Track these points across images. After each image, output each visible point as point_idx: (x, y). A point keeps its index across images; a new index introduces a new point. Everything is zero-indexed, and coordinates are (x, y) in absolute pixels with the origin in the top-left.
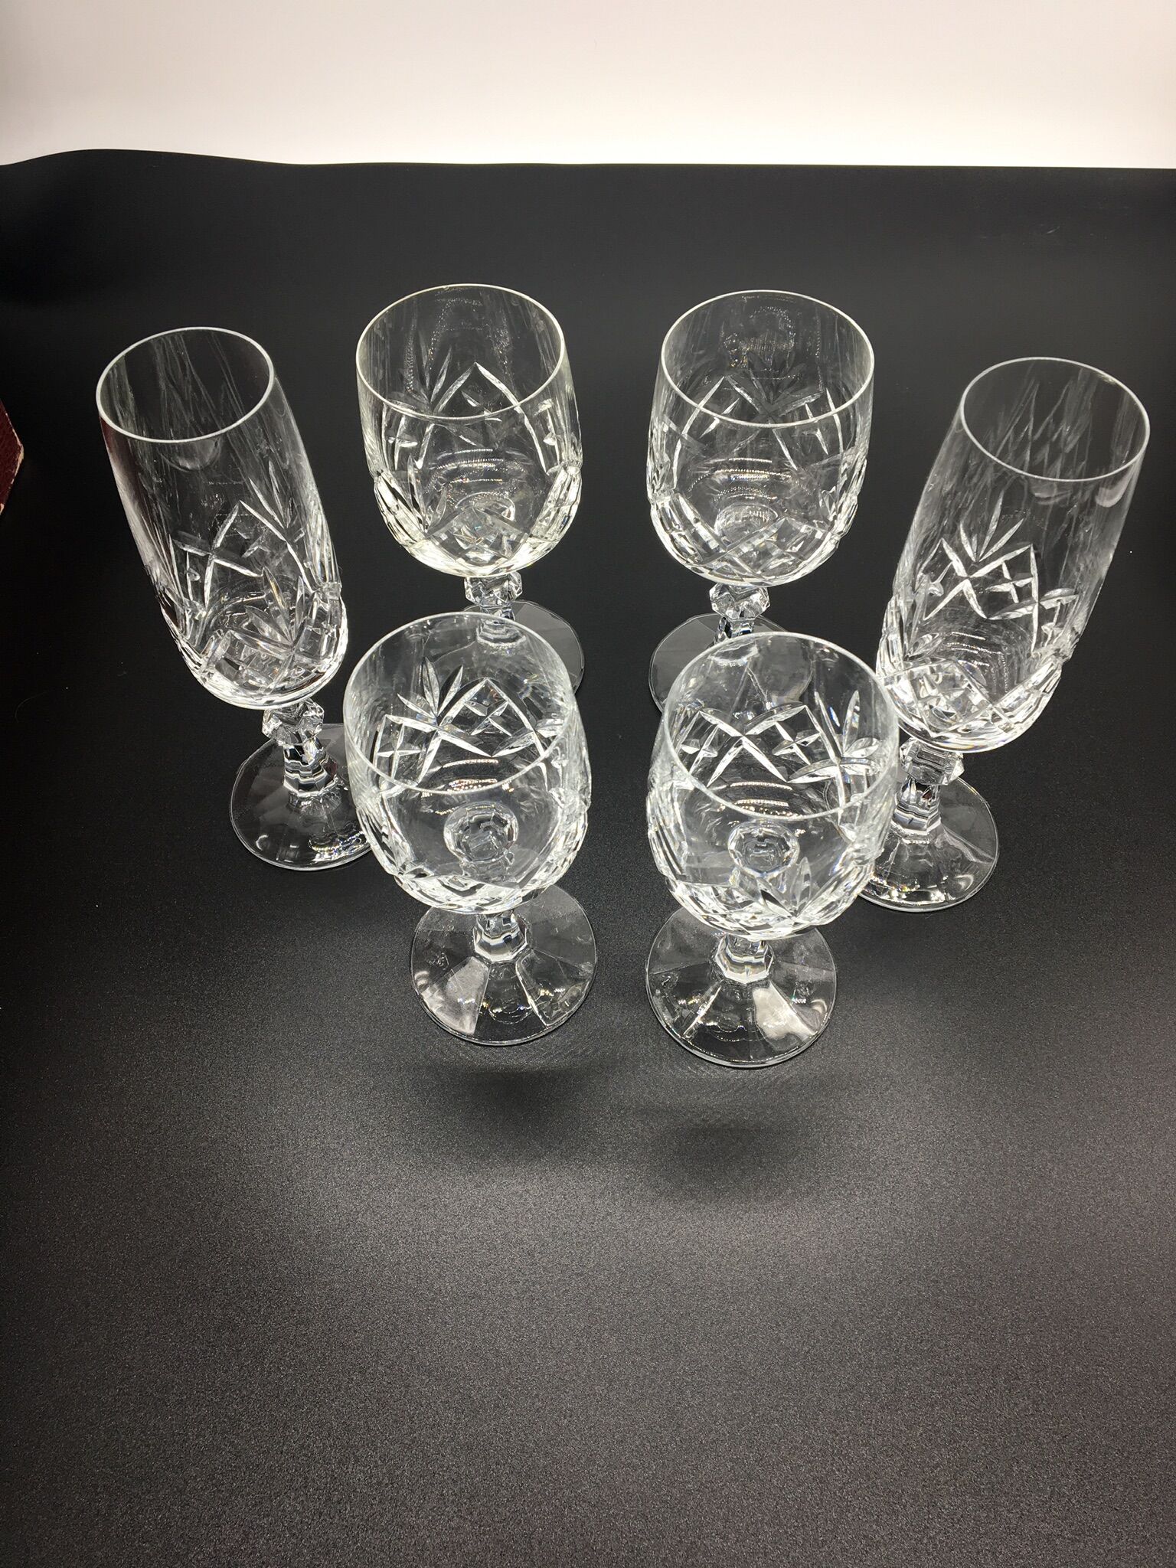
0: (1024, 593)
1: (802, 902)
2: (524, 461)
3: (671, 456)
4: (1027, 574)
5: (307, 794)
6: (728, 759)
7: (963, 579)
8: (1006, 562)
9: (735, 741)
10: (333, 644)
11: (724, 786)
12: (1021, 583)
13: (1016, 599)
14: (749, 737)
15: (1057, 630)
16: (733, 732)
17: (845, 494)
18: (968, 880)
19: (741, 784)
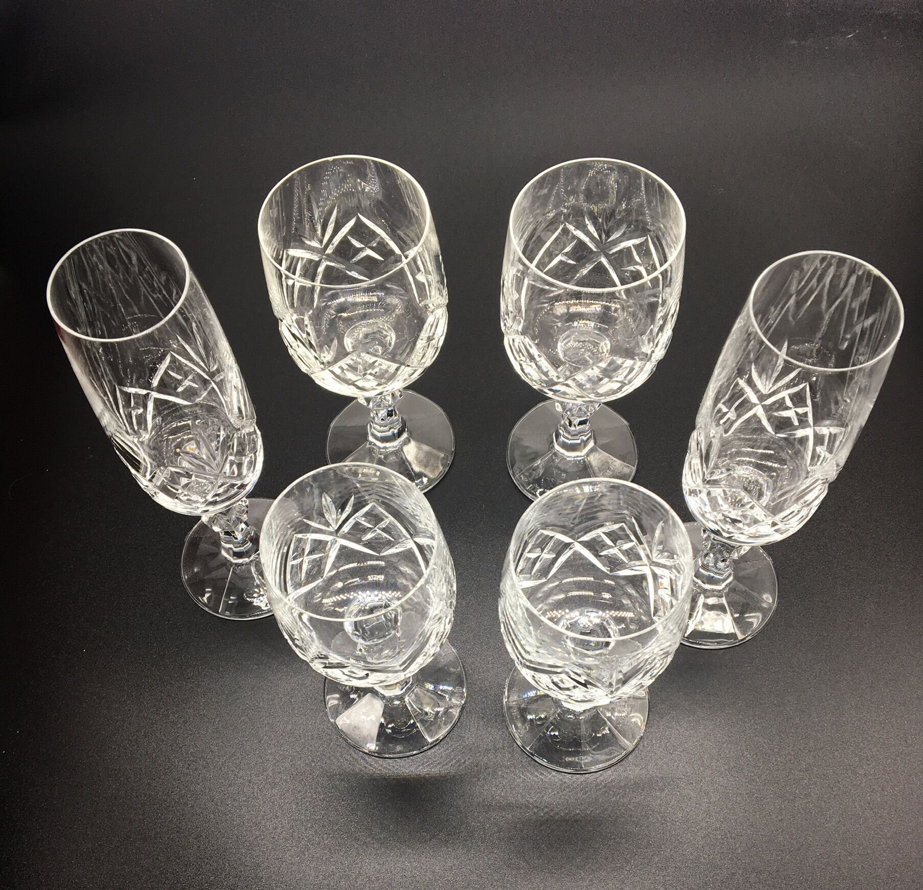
0: (802, 419)
1: (617, 686)
2: (401, 295)
3: (520, 293)
4: (803, 405)
5: (240, 561)
6: (563, 559)
7: (755, 405)
8: (789, 395)
9: (567, 546)
10: (252, 464)
11: (557, 583)
12: (801, 411)
13: (796, 423)
14: (580, 542)
15: (828, 455)
16: (567, 540)
17: (660, 334)
18: (758, 617)
19: (571, 580)
